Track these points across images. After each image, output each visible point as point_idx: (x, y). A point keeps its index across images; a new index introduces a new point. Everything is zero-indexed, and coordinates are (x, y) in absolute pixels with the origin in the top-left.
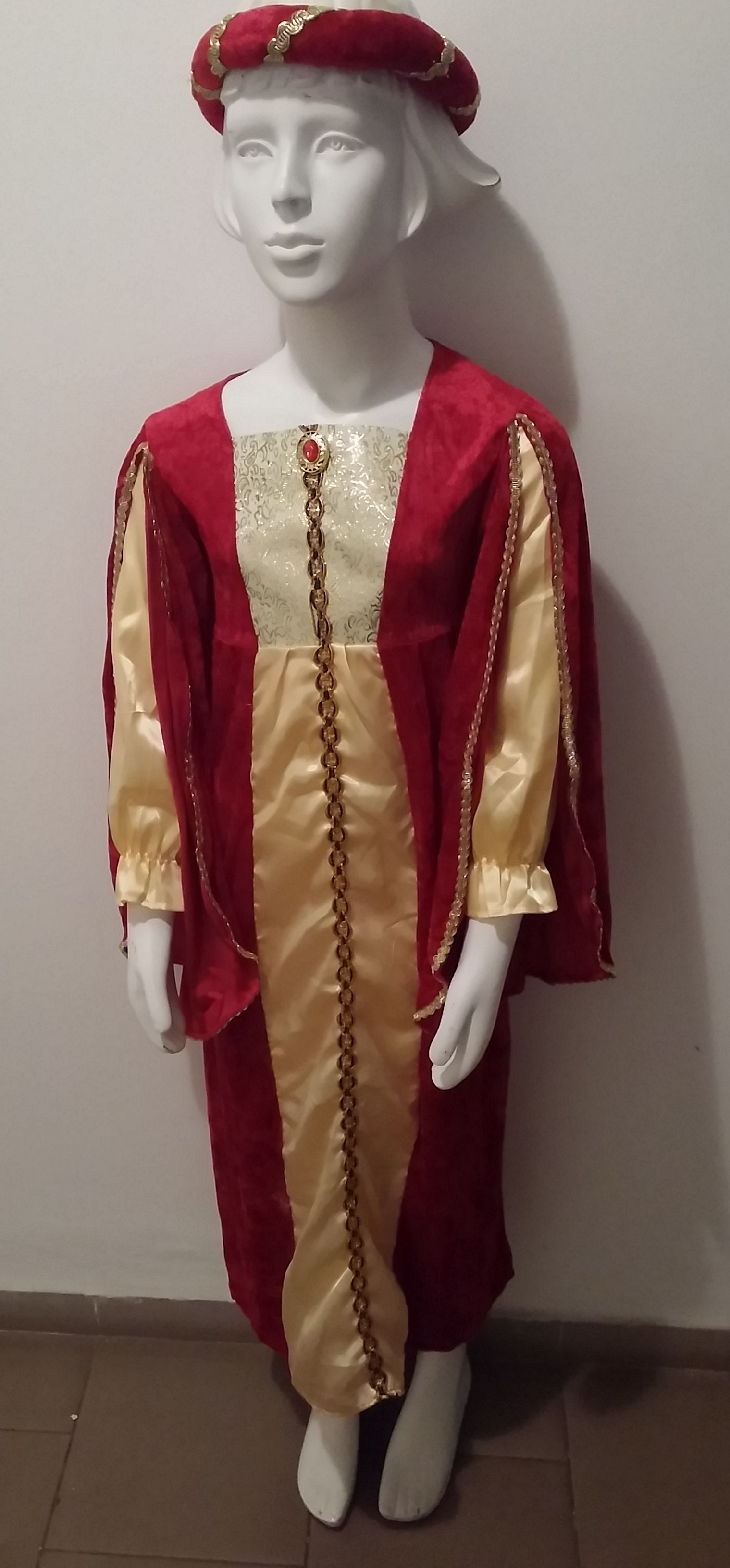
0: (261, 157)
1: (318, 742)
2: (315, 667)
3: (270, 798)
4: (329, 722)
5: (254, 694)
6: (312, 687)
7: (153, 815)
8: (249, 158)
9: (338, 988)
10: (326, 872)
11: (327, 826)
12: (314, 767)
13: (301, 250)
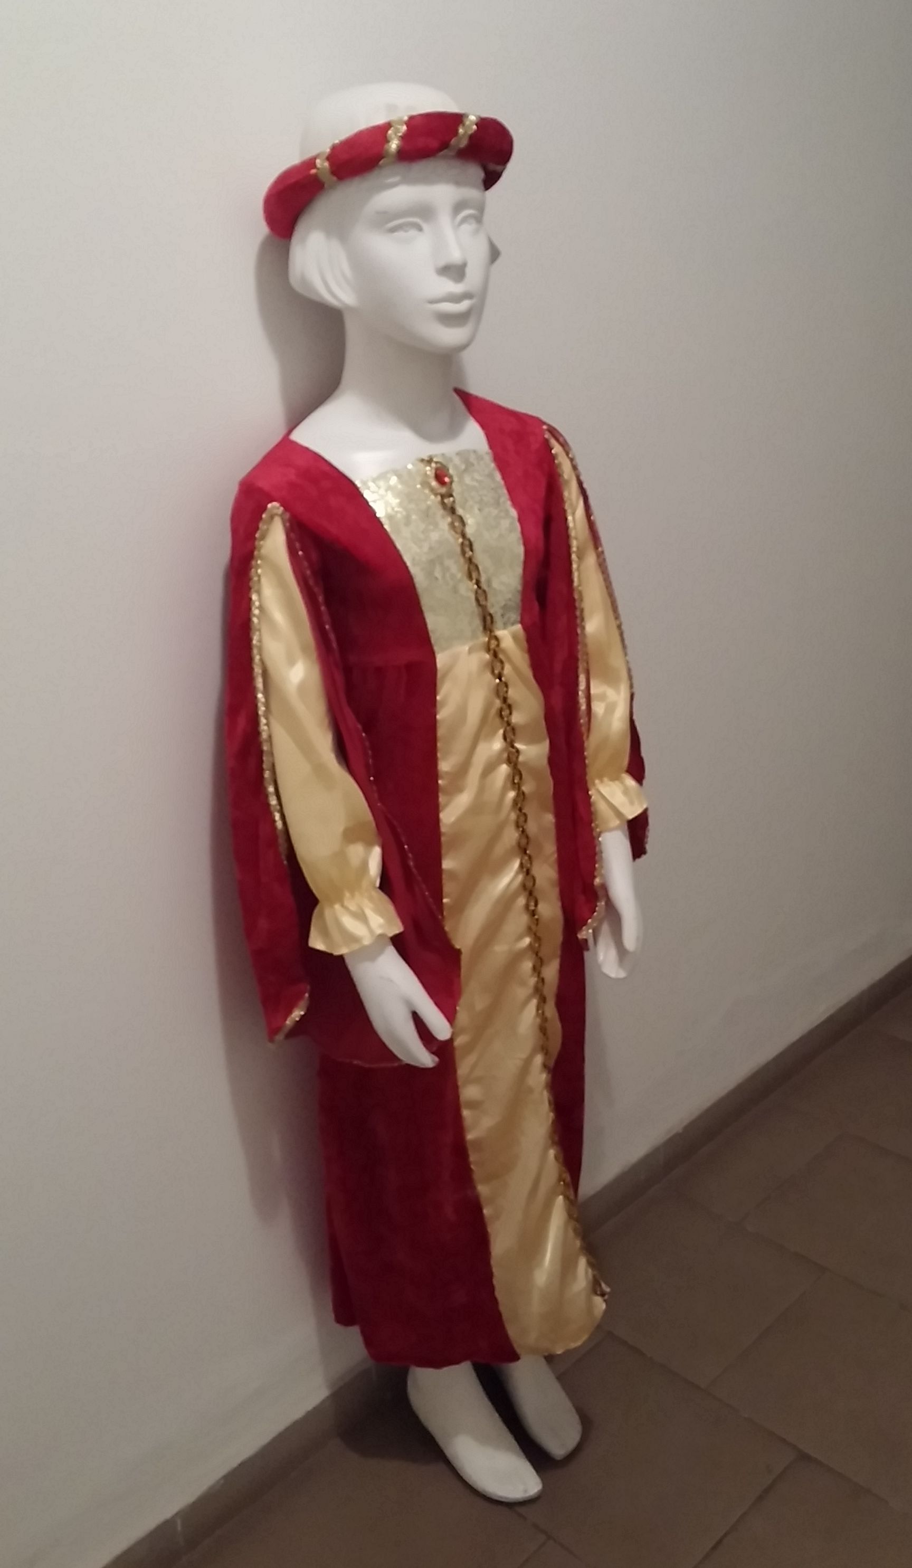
0: (413, 232)
1: (498, 720)
2: (487, 656)
3: (460, 790)
4: (505, 700)
5: (438, 698)
6: (488, 676)
7: (356, 851)
8: (400, 234)
9: (527, 941)
10: (511, 836)
11: (512, 794)
12: (498, 744)
13: (464, 305)
